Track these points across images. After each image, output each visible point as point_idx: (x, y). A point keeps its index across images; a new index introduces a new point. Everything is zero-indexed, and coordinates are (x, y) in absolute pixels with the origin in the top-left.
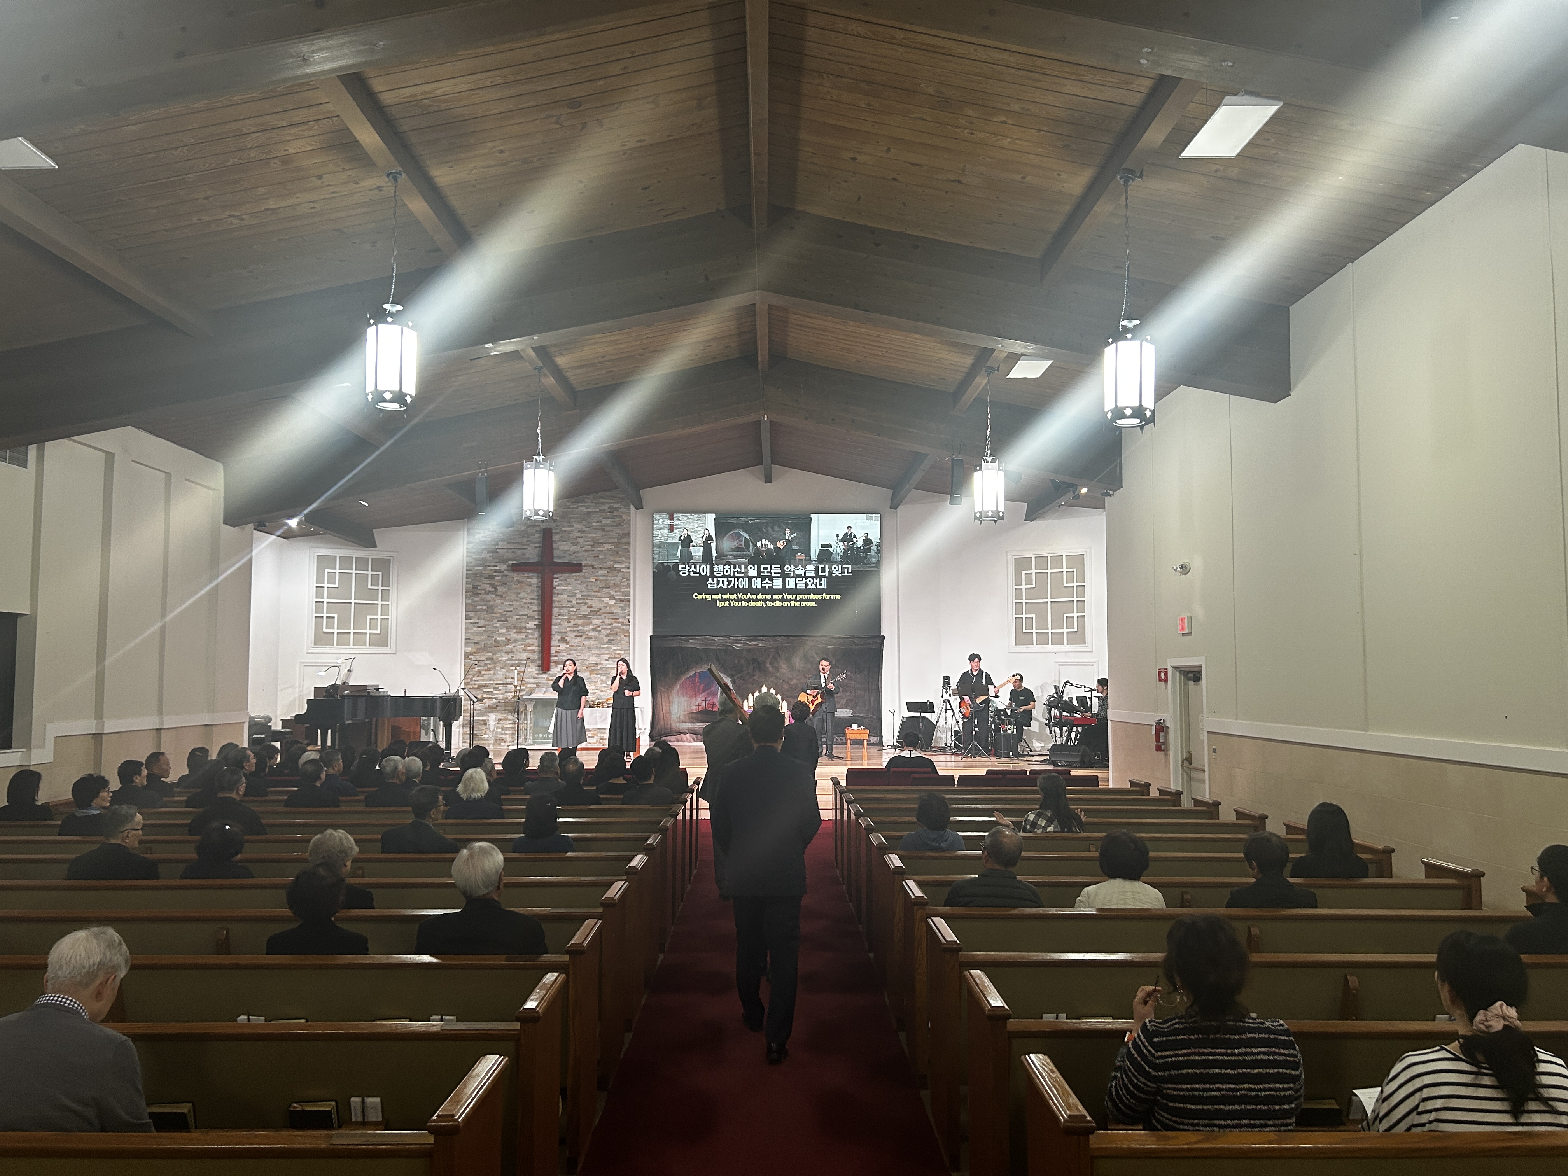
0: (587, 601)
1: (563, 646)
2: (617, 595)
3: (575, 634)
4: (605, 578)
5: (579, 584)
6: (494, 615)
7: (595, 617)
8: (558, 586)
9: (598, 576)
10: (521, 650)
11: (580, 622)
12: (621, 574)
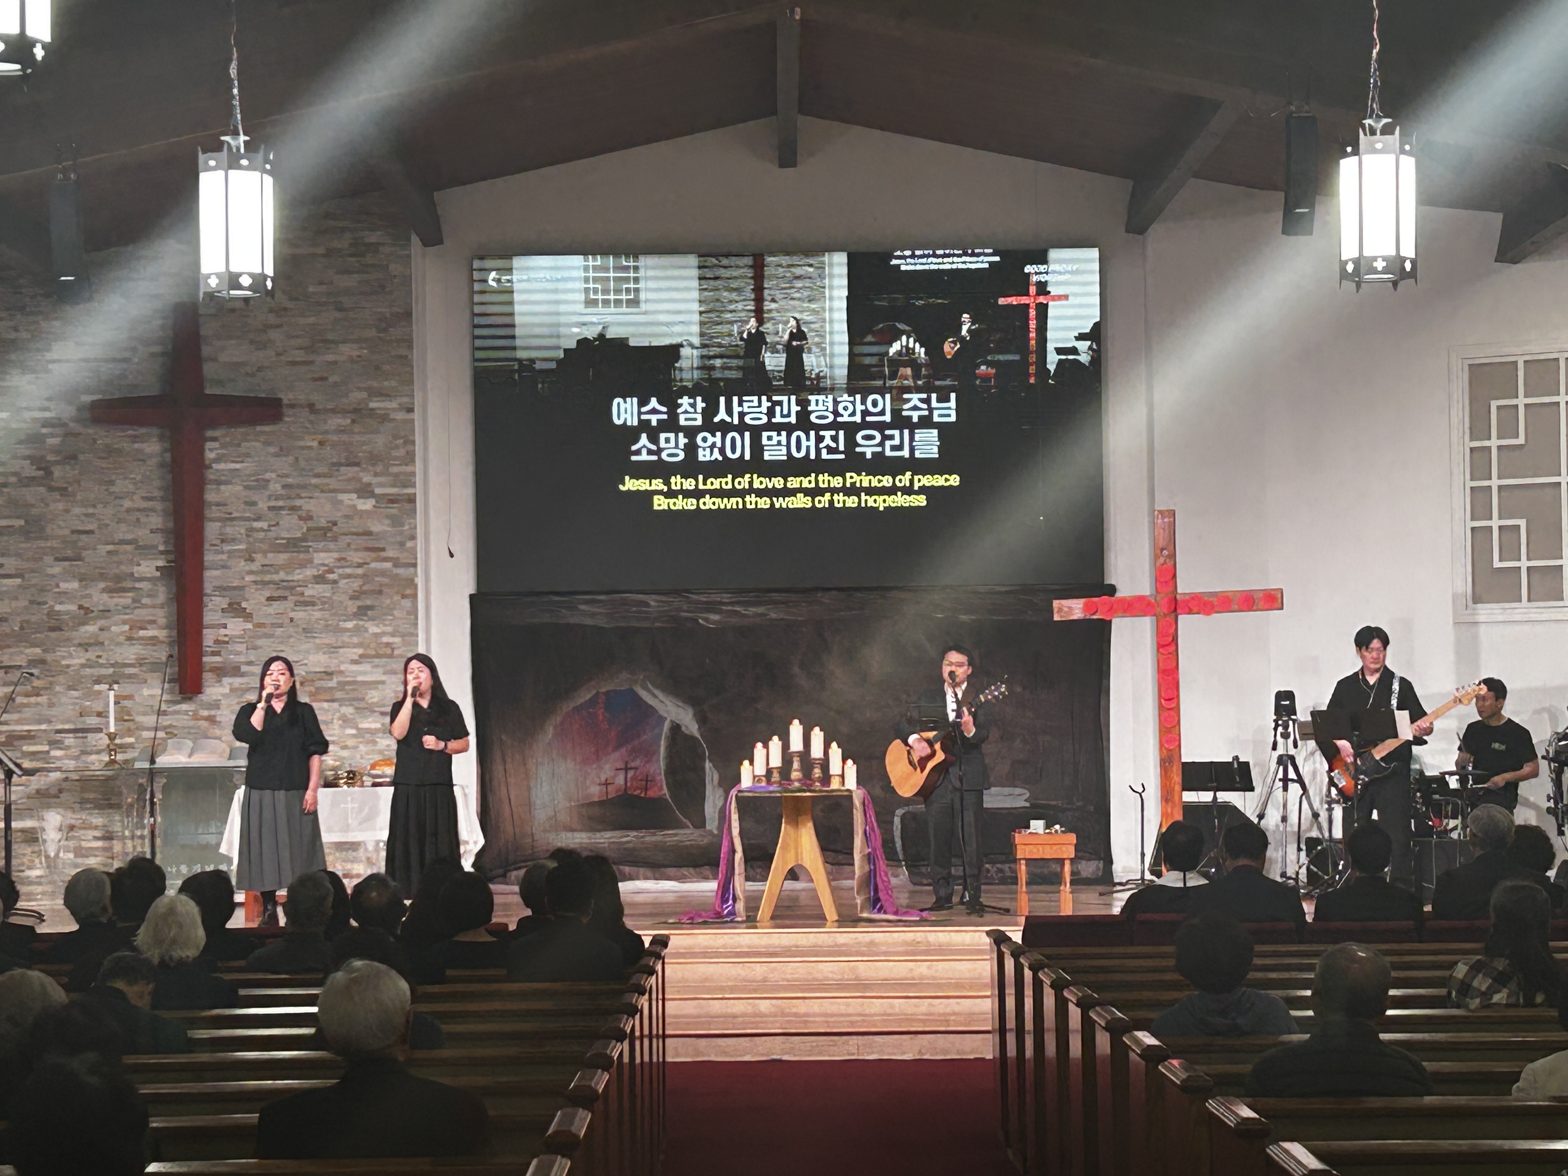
0: (298, 502)
1: (235, 626)
2: (381, 485)
3: (268, 593)
4: (345, 437)
5: (276, 455)
6: (42, 544)
7: (321, 545)
8: (218, 460)
9: (326, 432)
10: (122, 638)
11: (281, 559)
12: (389, 425)
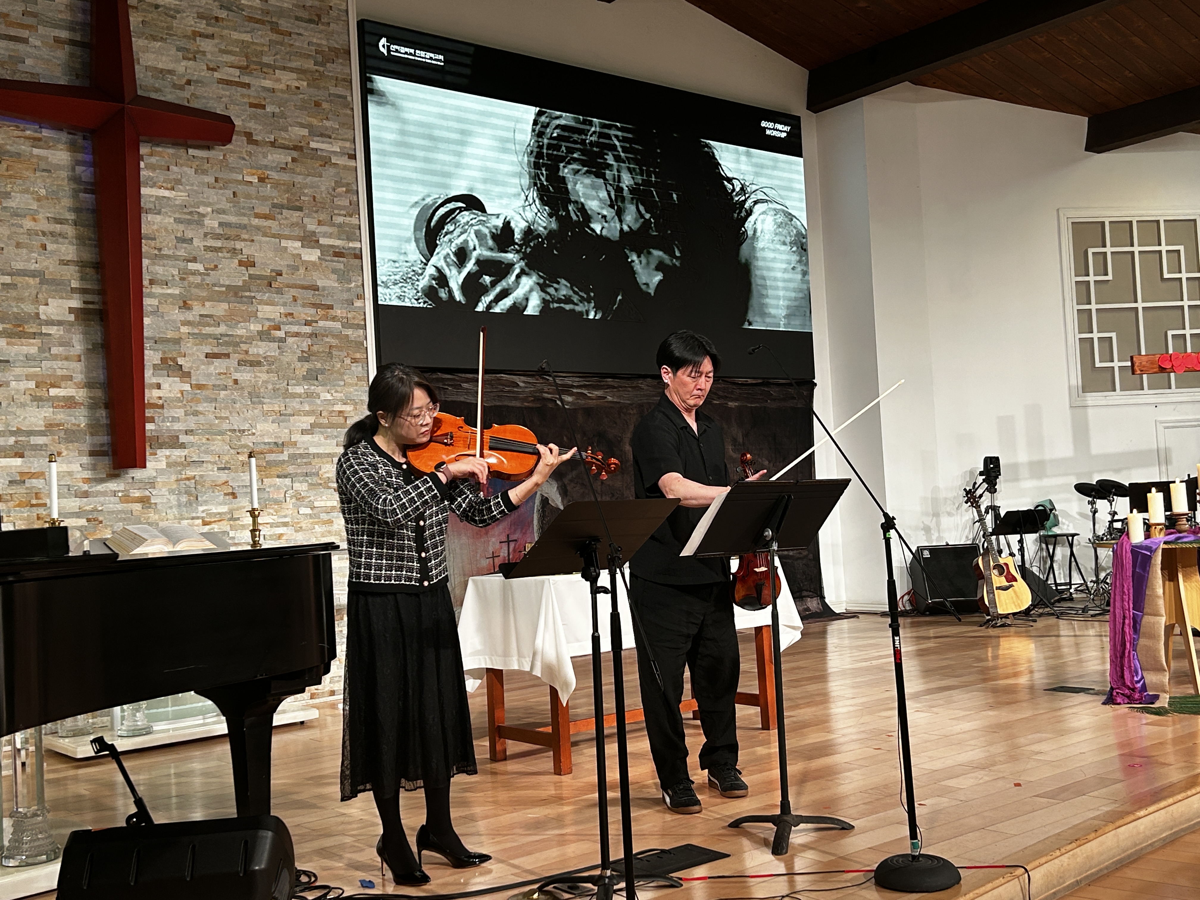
1: (171, 387)
3: (208, 349)
4: (286, 177)
5: (211, 186)
7: (266, 297)
8: (151, 184)
9: (266, 168)
11: (221, 309)
